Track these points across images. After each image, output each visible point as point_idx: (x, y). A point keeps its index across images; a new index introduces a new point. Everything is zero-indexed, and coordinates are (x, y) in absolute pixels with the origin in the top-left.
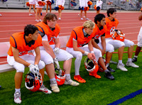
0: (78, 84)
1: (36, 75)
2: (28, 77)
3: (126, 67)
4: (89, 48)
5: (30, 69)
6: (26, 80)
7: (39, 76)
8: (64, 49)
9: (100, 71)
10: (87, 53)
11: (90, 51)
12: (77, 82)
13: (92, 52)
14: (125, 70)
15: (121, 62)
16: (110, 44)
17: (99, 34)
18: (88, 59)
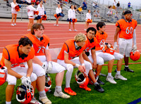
0: (69, 96)
1: (28, 87)
2: (20, 89)
3: (115, 79)
4: (80, 60)
5: (23, 82)
6: (18, 92)
7: (31, 89)
8: (55, 61)
9: (90, 83)
10: (78, 65)
11: (81, 63)
12: (68, 94)
13: (83, 65)
14: (114, 82)
15: (110, 74)
16: (100, 57)
17: (90, 47)
18: (79, 72)
